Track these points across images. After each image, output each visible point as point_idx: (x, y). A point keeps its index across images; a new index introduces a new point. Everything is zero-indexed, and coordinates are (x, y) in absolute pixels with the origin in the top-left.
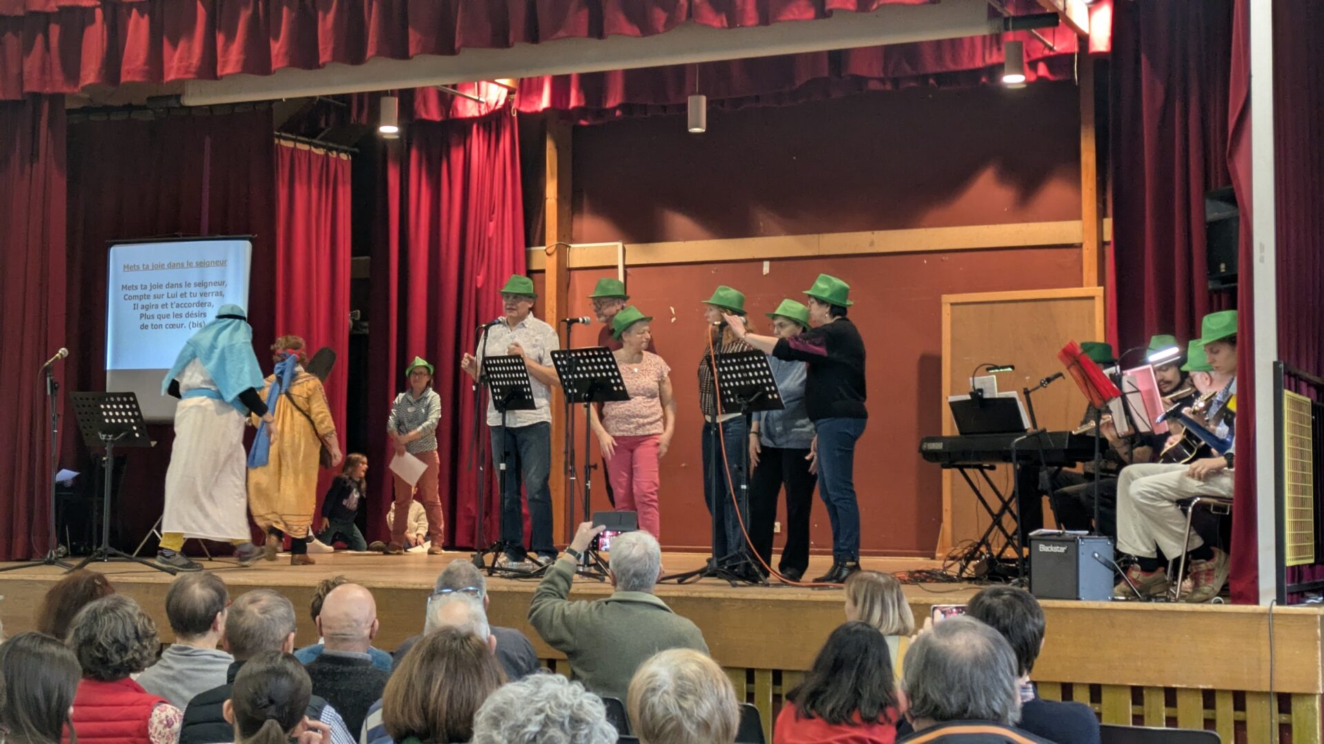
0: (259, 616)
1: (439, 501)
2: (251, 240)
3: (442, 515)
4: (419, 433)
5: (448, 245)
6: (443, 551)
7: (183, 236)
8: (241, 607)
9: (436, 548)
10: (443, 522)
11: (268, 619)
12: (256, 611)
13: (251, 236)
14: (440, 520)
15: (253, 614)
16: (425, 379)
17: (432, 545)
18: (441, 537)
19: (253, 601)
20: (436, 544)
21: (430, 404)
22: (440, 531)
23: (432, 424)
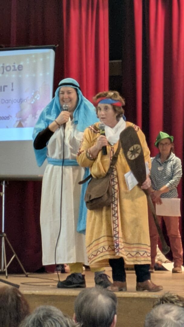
2: (54, 49)
4: (168, 188)
7: (6, 47)
13: (54, 46)
15: (171, 320)
16: (169, 147)
21: (174, 166)
22: (180, 256)
23: (176, 180)
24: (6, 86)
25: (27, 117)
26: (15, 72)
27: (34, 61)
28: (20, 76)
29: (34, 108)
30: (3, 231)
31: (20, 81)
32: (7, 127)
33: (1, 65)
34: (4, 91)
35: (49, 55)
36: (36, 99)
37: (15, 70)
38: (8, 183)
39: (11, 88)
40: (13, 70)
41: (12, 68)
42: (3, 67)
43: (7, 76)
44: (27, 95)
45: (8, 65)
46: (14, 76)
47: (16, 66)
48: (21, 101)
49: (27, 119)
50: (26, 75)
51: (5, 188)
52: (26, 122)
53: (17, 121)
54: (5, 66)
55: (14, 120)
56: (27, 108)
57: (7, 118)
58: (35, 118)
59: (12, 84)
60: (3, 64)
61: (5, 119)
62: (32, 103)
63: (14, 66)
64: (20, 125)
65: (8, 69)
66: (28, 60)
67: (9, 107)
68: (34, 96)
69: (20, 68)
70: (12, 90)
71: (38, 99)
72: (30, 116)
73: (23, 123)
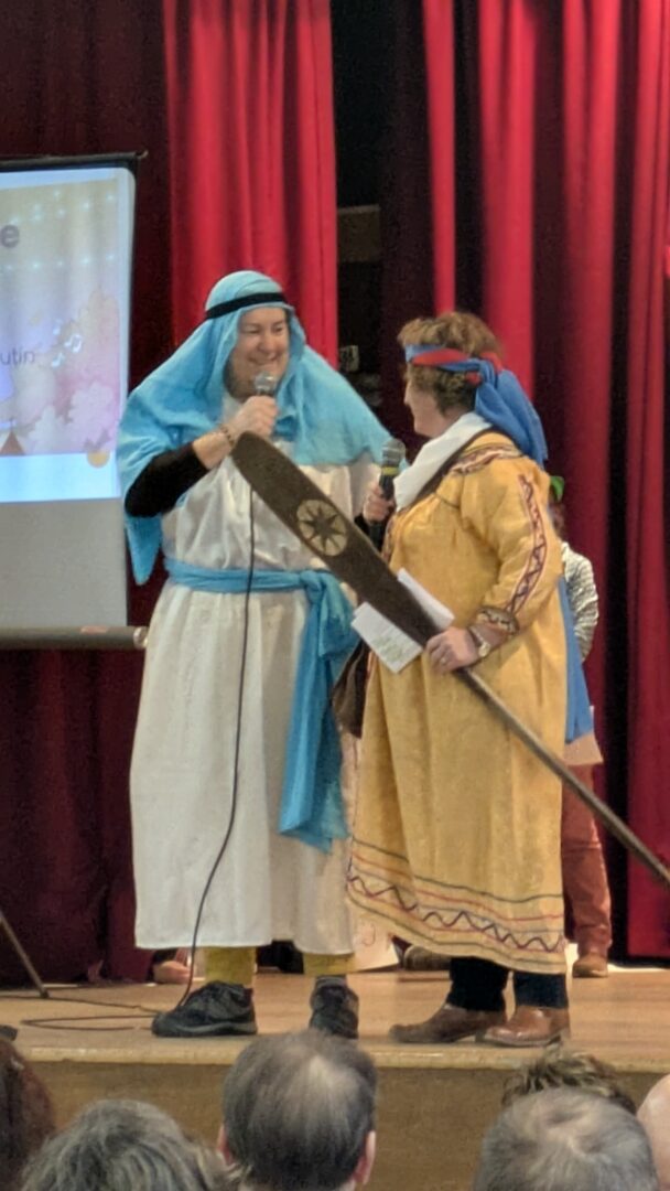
0: (582, 1155)
1: (596, 838)
2: (132, 166)
3: (604, 874)
5: (586, 169)
6: (612, 968)
8: (528, 1131)
9: (592, 961)
10: (604, 889)
11: (605, 1166)
12: (572, 1143)
13: (132, 154)
14: (599, 886)
15: (565, 1150)
17: (583, 952)
18: (603, 932)
19: (559, 1119)
20: (594, 949)
21: (570, 586)
22: (601, 914)
23: (580, 639)
25: (38, 418)
27: (61, 213)
28: (9, 267)
29: (64, 384)
31: (8, 283)
35: (115, 187)
36: (70, 350)
44: (34, 335)
48: (13, 358)
49: (38, 425)
50: (32, 264)
52: (33, 435)
56: (39, 384)
58: (68, 421)
62: (56, 364)
64: (13, 448)
66: (37, 207)
68: (61, 340)
69: (9, 237)
71: (76, 350)
72: (49, 413)
73: (21, 441)
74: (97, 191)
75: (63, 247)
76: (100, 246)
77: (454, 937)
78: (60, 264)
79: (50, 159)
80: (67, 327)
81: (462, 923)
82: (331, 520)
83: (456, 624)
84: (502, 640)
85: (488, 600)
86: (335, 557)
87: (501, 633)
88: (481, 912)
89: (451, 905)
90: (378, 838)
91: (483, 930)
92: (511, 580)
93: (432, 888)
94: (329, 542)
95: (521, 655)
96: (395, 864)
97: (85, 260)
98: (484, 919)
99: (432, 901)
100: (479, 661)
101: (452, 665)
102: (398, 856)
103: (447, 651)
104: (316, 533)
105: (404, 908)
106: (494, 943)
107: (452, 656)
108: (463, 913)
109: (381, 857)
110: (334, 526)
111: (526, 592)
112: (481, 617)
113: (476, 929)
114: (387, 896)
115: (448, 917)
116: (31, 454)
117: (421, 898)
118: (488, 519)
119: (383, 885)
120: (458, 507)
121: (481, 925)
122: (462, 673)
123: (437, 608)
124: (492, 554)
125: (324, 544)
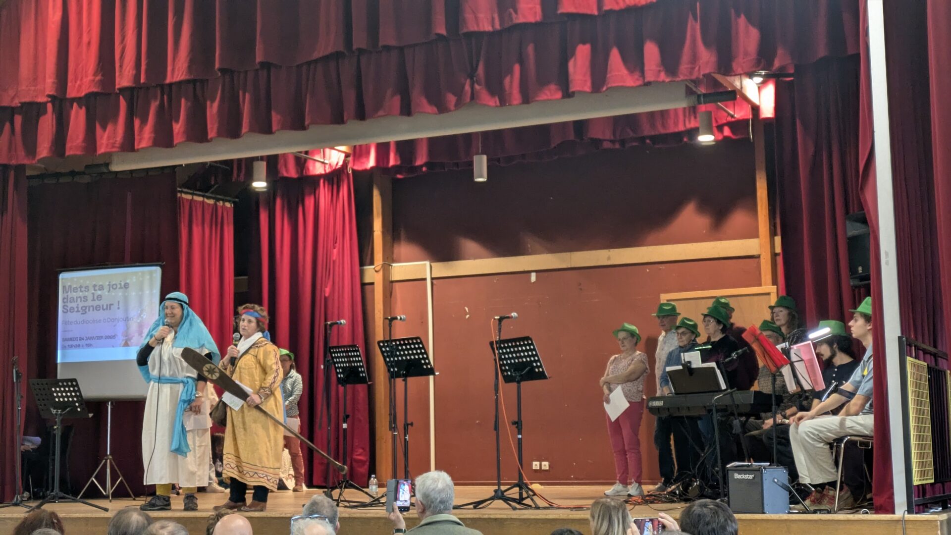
1: (300, 453)
2: (161, 266)
3: (303, 463)
5: (304, 267)
6: (307, 489)
7: (112, 264)
10: (303, 467)
13: (160, 263)
14: (301, 466)
16: (288, 364)
18: (302, 478)
20: (299, 484)
21: (295, 382)
22: (301, 474)
23: (295, 398)
24: (113, 304)
25: (134, 336)
26: (121, 290)
27: (141, 279)
28: (126, 294)
29: (141, 326)
30: (108, 453)
31: (126, 299)
32: (113, 347)
33: (107, 283)
34: (110, 309)
35: (156, 272)
36: (142, 317)
37: (121, 288)
38: (114, 404)
39: (117, 307)
40: (119, 288)
41: (119, 286)
42: (109, 285)
43: (113, 294)
44: (133, 313)
45: (114, 283)
46: (120, 294)
47: (123, 284)
48: (127, 319)
49: (134, 338)
50: (133, 294)
51: (111, 409)
52: (132, 341)
53: (123, 340)
54: (112, 284)
55: (121, 339)
56: (134, 326)
57: (113, 337)
58: (142, 337)
59: (119, 302)
60: (110, 282)
61: (111, 338)
62: (139, 321)
63: (120, 284)
64: (126, 344)
65: (115, 287)
66: (134, 277)
67: (115, 326)
68: (140, 315)
69: (126, 286)
70: (119, 308)
71: (144, 317)
72: (136, 335)
73: (129, 343)
74: (151, 273)
75: (141, 289)
76: (151, 289)
77: (253, 480)
78: (140, 293)
79: (138, 264)
80: (142, 311)
81: (256, 476)
82: (214, 369)
83: (254, 393)
84: (267, 397)
85: (263, 385)
86: (216, 380)
87: (267, 394)
88: (262, 472)
89: (252, 470)
90: (233, 452)
91: (263, 478)
92: (270, 379)
93: (247, 465)
94: (213, 376)
95: (272, 401)
96: (238, 460)
97: (147, 292)
98: (263, 474)
99: (248, 469)
100: (262, 402)
101: (255, 405)
102: (238, 457)
103: (253, 401)
104: (209, 374)
105: (240, 472)
106: (266, 481)
107: (254, 402)
108: (256, 473)
109: (234, 458)
110: (215, 370)
111: (274, 382)
112: (262, 390)
113: (261, 477)
114: (236, 468)
115: (251, 474)
116: (131, 346)
117: (245, 468)
118: (264, 360)
119: (235, 466)
120: (256, 357)
121: (262, 476)
122: (257, 407)
123: (248, 389)
124: (264, 371)
125: (212, 376)
